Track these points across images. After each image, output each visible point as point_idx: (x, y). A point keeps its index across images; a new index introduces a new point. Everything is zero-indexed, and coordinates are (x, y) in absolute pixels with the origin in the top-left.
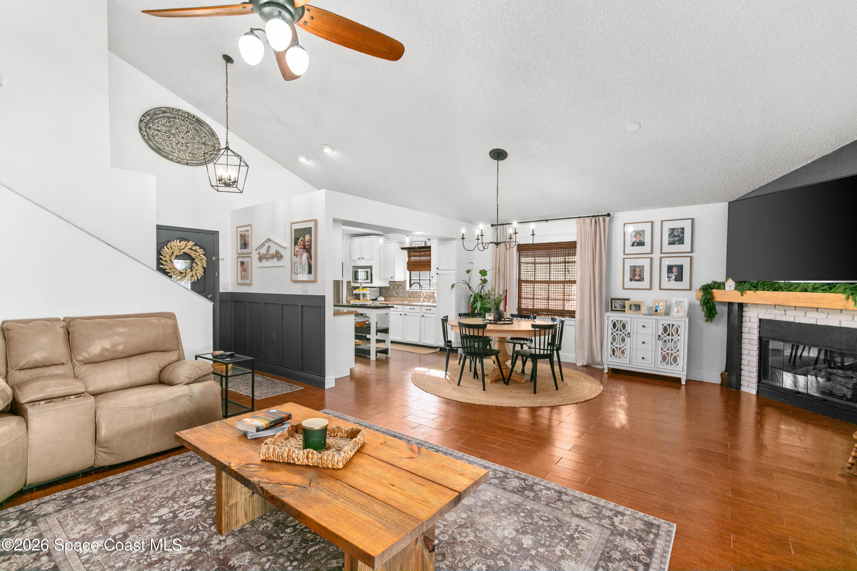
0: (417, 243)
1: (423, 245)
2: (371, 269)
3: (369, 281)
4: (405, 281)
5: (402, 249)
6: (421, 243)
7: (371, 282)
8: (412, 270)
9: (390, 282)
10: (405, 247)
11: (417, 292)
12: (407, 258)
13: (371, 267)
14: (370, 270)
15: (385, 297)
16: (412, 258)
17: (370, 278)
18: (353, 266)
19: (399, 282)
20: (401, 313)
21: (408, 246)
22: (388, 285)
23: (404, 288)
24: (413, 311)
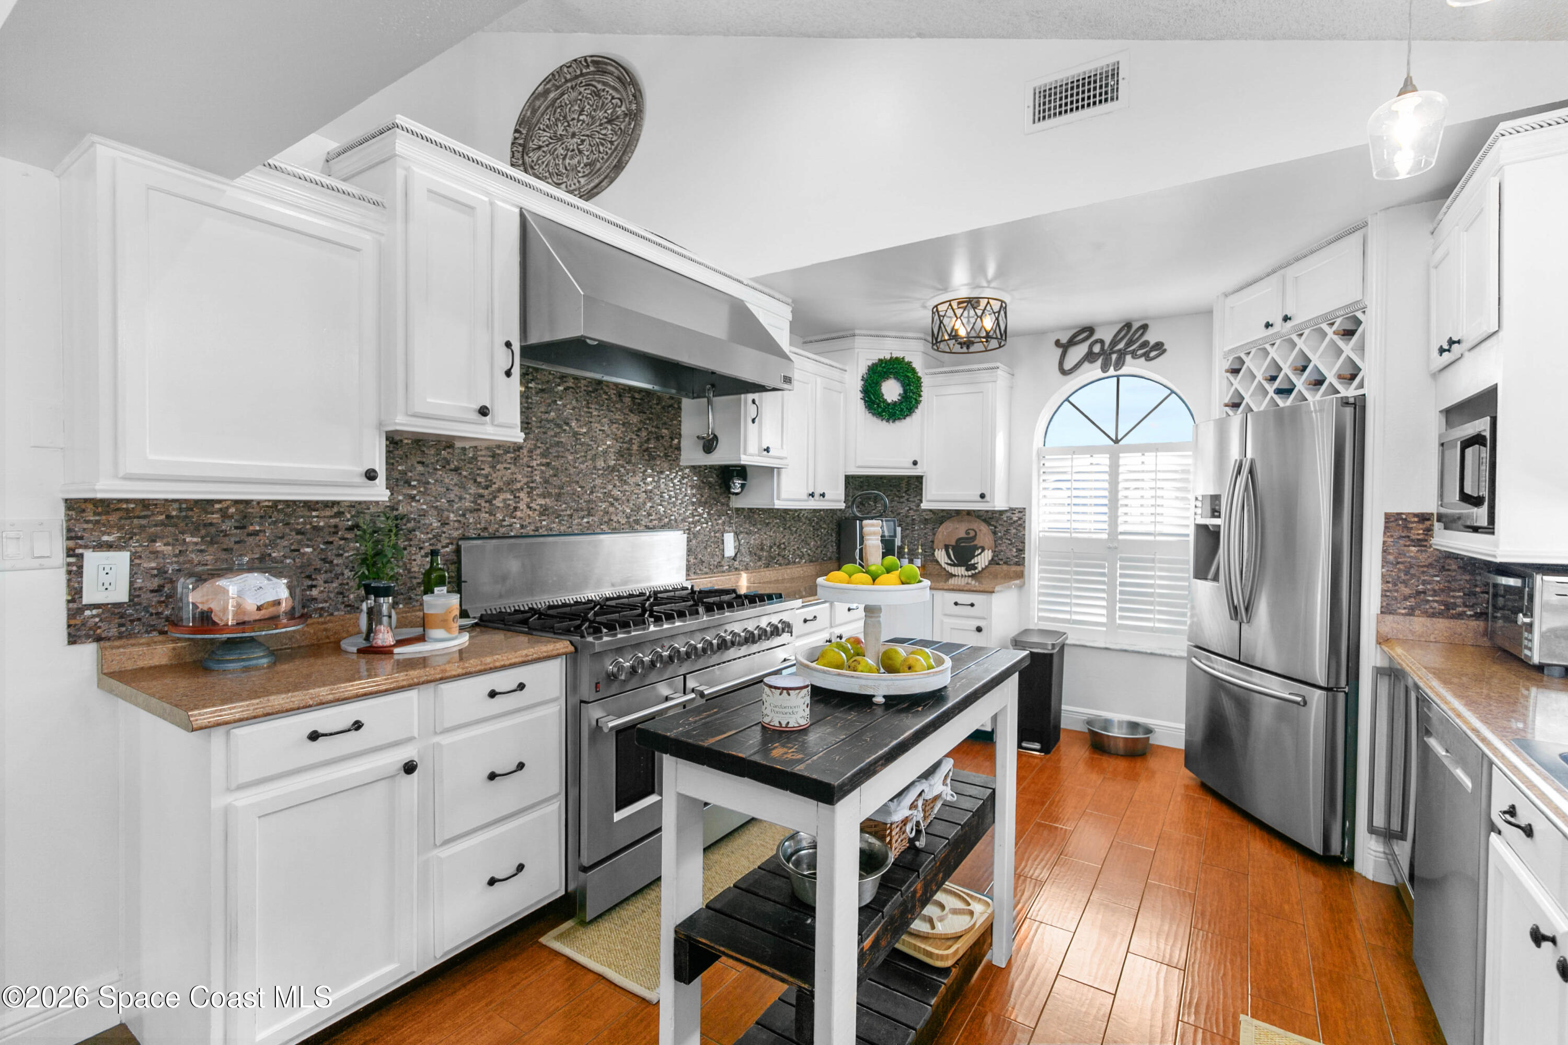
18: (1443, 414)
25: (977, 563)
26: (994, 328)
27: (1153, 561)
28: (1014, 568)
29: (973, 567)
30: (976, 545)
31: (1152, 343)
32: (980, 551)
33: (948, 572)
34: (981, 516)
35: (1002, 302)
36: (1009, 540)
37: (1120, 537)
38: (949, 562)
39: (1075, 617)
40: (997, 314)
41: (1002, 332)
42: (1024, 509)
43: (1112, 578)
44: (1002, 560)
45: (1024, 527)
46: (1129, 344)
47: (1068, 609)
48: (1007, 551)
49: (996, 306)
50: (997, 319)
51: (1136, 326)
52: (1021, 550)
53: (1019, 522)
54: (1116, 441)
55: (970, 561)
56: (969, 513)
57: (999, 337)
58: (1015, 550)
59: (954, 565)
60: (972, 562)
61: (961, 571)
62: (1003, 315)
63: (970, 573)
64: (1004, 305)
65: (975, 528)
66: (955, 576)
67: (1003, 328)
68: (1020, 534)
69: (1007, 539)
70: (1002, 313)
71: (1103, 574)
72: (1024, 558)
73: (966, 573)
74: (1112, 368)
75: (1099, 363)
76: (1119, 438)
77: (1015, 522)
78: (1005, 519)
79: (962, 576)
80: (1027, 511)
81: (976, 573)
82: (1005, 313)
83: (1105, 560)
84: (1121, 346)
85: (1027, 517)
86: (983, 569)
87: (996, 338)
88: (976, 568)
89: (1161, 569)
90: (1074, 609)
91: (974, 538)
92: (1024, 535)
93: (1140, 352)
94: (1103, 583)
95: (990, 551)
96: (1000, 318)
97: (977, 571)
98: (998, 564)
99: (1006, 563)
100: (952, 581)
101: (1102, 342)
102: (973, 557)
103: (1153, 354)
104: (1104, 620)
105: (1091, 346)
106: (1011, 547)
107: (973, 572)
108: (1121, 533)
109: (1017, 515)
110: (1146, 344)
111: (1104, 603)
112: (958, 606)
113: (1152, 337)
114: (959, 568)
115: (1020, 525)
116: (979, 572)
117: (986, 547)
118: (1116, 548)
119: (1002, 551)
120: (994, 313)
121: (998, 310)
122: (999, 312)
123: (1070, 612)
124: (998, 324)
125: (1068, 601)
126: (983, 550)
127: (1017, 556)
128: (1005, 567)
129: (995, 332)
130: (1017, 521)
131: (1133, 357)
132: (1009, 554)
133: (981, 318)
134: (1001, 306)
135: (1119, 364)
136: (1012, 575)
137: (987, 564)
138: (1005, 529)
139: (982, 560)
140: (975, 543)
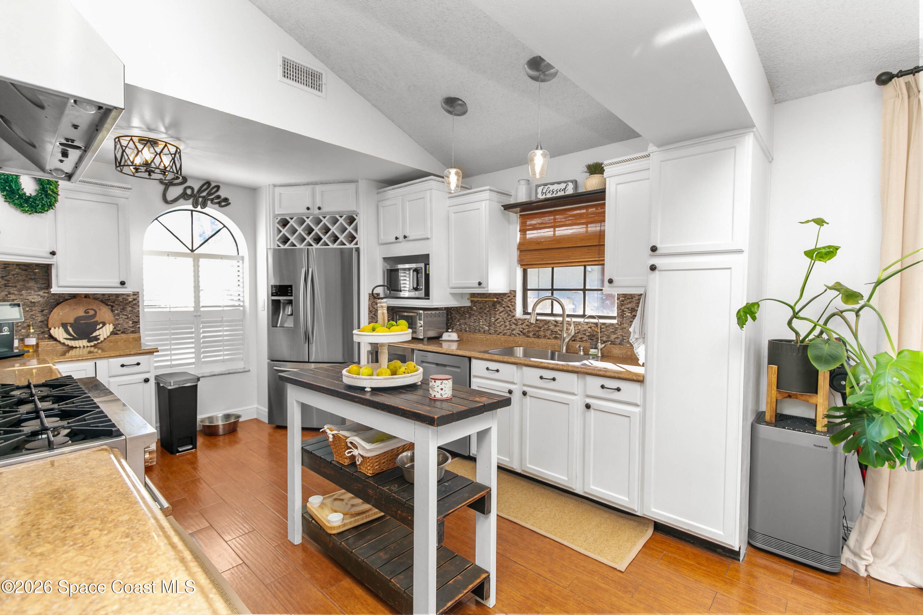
0: (552, 187)
1: (570, 190)
2: (427, 264)
3: (422, 293)
4: (513, 293)
5: (507, 207)
6: (563, 186)
7: (427, 295)
8: (532, 265)
9: (473, 295)
10: (512, 201)
11: (547, 322)
12: (519, 234)
13: (425, 259)
14: (422, 265)
15: (459, 331)
16: (531, 234)
17: (423, 287)
18: (384, 258)
19: (496, 295)
20: (511, 387)
21: (522, 196)
22: (468, 304)
23: (511, 312)
24: (552, 385)
25: (99, 335)
26: (171, 165)
27: (221, 321)
28: (132, 336)
29: (96, 338)
30: (97, 321)
31: (223, 197)
32: (101, 325)
33: (68, 345)
34: (98, 299)
35: (177, 148)
36: (126, 315)
37: (202, 309)
38: (68, 337)
39: (174, 363)
40: (173, 156)
41: (178, 169)
42: (138, 292)
43: (198, 334)
44: (119, 330)
45: (139, 306)
46: (209, 194)
47: (169, 358)
48: (124, 323)
49: (173, 150)
50: (173, 159)
51: (213, 185)
52: (137, 322)
53: (134, 302)
54: (192, 251)
55: (92, 334)
56: (87, 296)
57: (175, 171)
58: (131, 322)
59: (74, 339)
60: (94, 334)
61: (84, 342)
62: (178, 157)
63: (92, 344)
64: (179, 150)
65: (94, 308)
66: (76, 347)
67: (178, 167)
68: (135, 311)
69: (124, 315)
70: (177, 155)
71: (191, 333)
72: (139, 327)
73: (89, 344)
74: (199, 206)
75: (191, 201)
76: (194, 249)
77: (130, 302)
78: (121, 300)
79: (84, 347)
80: (140, 293)
81: (98, 343)
82: (180, 156)
83: (193, 324)
84: (204, 194)
85: (140, 299)
86: (105, 339)
87: (173, 172)
88: (99, 339)
89: (227, 326)
90: (173, 357)
91: (94, 316)
92: (139, 311)
93: (216, 201)
94: (192, 338)
95: (111, 325)
96: (176, 159)
97: (99, 341)
98: (117, 334)
99: (123, 332)
100: (72, 353)
101: (192, 189)
102: (95, 330)
103: (223, 204)
104: (193, 360)
105: (185, 189)
106: (127, 320)
107: (96, 342)
108: (203, 307)
109: (132, 297)
110: (219, 197)
111: (193, 350)
112: (124, 367)
113: (223, 193)
114: (80, 341)
115: (135, 304)
116: (102, 342)
117: (106, 322)
118: (200, 316)
119: (119, 324)
120: (171, 154)
121: (174, 153)
122: (175, 154)
123: (171, 360)
124: (174, 162)
125: (169, 353)
126: (104, 324)
127: (133, 326)
128: (123, 336)
129: (172, 167)
130: (132, 301)
131: (212, 203)
132: (126, 326)
133: (160, 154)
134: (177, 151)
135: (204, 205)
136: (131, 340)
137: (109, 334)
138: (122, 307)
139: (104, 332)
140: (95, 320)
